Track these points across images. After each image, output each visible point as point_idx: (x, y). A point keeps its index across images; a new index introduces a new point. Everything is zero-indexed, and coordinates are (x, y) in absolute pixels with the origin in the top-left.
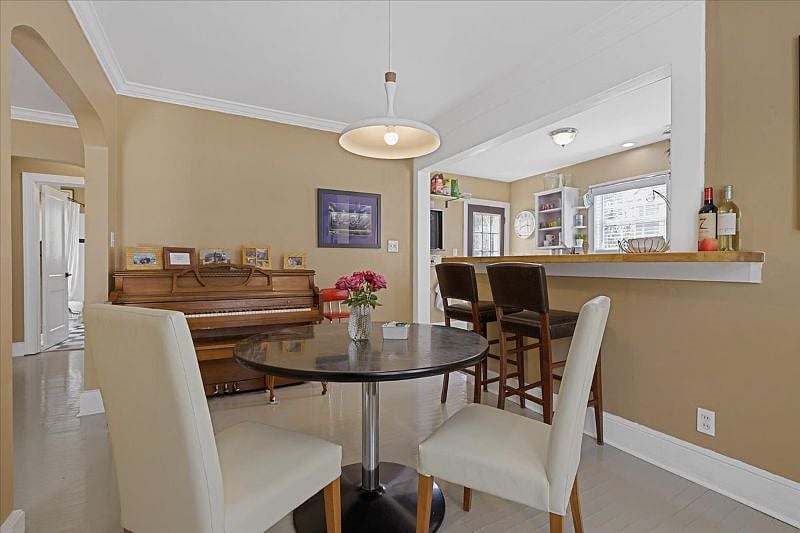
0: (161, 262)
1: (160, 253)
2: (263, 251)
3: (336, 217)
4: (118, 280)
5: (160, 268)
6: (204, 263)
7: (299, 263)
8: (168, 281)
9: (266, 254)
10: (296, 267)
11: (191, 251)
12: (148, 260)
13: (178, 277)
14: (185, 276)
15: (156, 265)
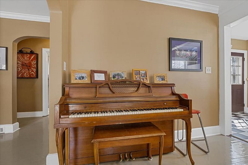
0: (89, 79)
1: (89, 74)
2: (143, 72)
3: (179, 54)
4: (67, 89)
5: (89, 82)
6: (112, 79)
7: (163, 79)
8: (94, 90)
9: (146, 74)
10: (161, 82)
11: (105, 73)
12: (83, 78)
13: (100, 87)
14: (103, 87)
15: (87, 80)
